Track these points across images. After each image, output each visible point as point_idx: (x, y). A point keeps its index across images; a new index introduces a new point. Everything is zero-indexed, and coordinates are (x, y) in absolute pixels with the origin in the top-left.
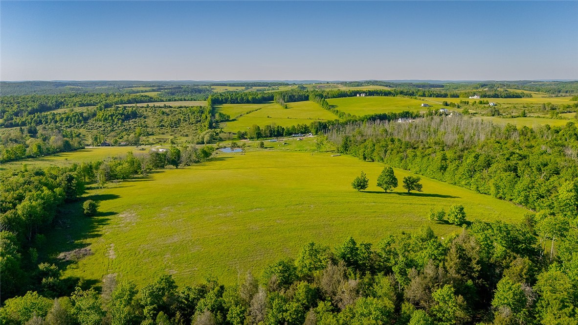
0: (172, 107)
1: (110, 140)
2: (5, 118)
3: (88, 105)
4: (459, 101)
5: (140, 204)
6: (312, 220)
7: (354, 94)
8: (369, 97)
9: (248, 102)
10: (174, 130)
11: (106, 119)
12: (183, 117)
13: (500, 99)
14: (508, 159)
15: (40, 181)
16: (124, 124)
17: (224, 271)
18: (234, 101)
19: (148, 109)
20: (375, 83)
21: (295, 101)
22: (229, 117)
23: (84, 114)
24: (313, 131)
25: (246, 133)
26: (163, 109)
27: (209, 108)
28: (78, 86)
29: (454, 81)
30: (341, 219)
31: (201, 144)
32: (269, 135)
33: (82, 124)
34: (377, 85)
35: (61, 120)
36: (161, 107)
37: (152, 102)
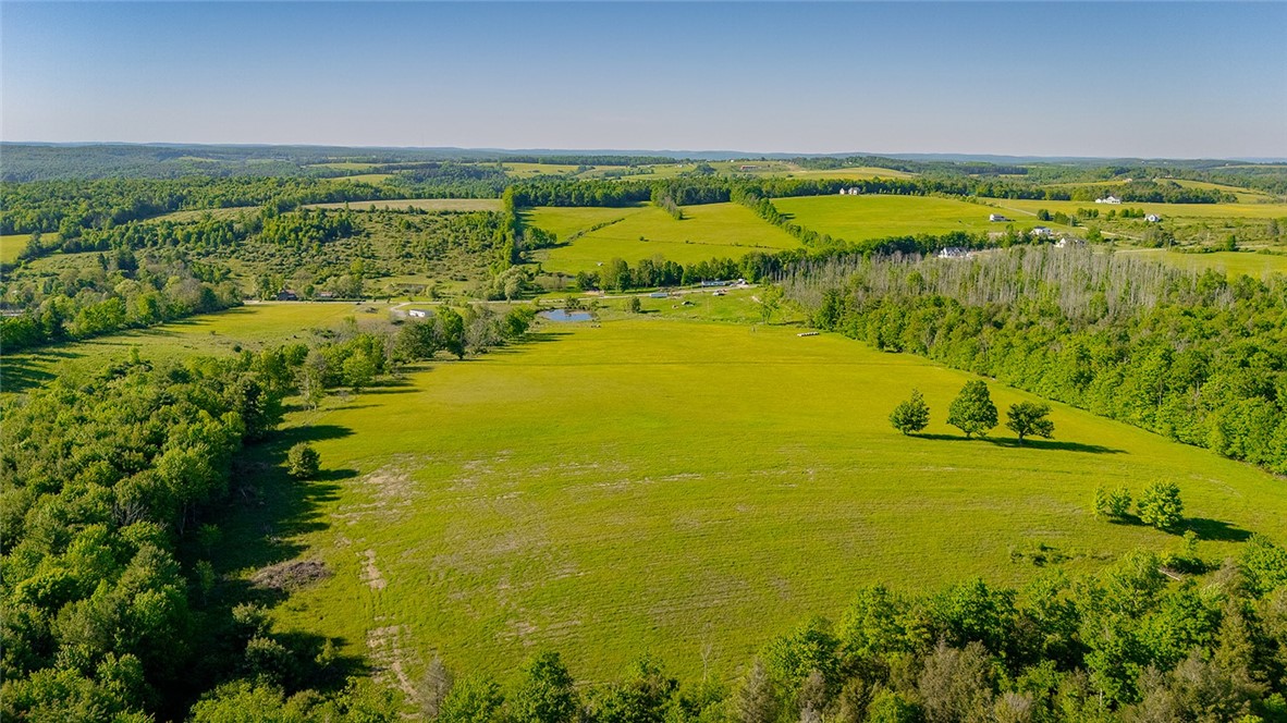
0: (426, 213)
1: (296, 285)
2: (63, 229)
3: (241, 204)
4: (1076, 208)
5: (410, 452)
6: (821, 507)
7: (834, 188)
8: (867, 195)
9: (594, 203)
10: (436, 265)
11: (283, 239)
12: (452, 235)
13: (1167, 205)
14: (1244, 364)
15: (189, 396)
16: (325, 249)
17: (644, 631)
18: (562, 202)
19: (374, 216)
20: (871, 161)
21: (699, 202)
22: (553, 237)
23: (236, 226)
24: (748, 274)
25: (596, 276)
26: (407, 218)
27: (510, 217)
28: (208, 157)
29: (1046, 158)
30: (887, 507)
31: (498, 300)
32: (648, 281)
33: (232, 249)
34: (875, 166)
35: (187, 238)
36: (402, 213)
37: (379, 199)
